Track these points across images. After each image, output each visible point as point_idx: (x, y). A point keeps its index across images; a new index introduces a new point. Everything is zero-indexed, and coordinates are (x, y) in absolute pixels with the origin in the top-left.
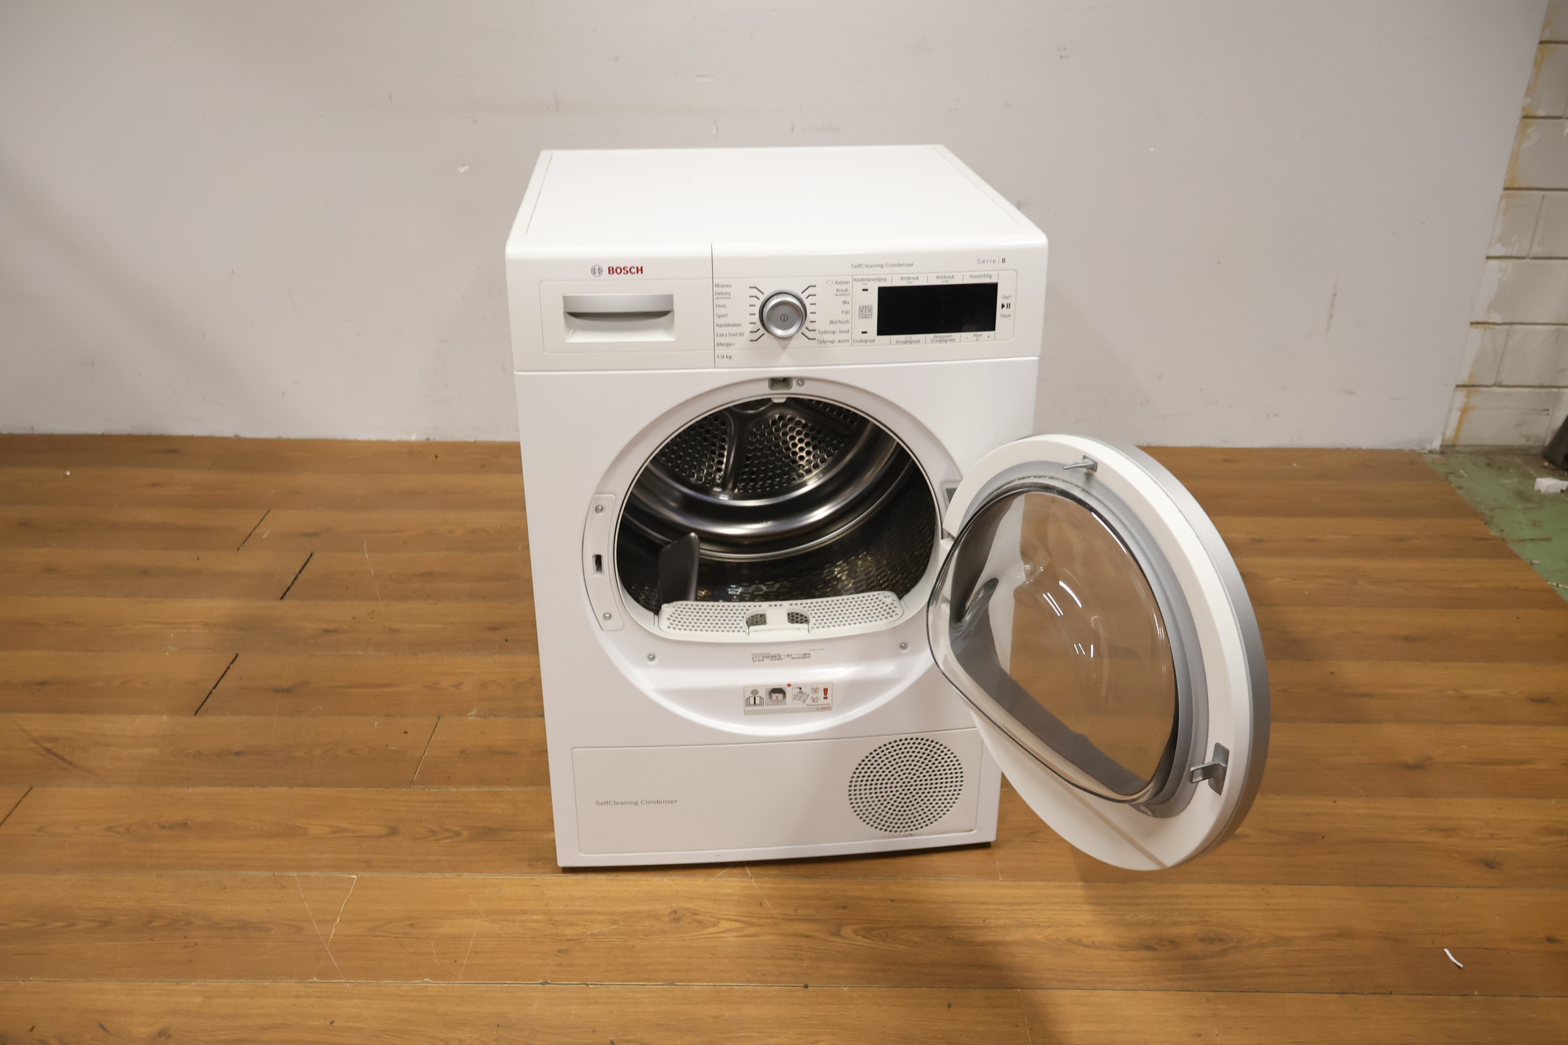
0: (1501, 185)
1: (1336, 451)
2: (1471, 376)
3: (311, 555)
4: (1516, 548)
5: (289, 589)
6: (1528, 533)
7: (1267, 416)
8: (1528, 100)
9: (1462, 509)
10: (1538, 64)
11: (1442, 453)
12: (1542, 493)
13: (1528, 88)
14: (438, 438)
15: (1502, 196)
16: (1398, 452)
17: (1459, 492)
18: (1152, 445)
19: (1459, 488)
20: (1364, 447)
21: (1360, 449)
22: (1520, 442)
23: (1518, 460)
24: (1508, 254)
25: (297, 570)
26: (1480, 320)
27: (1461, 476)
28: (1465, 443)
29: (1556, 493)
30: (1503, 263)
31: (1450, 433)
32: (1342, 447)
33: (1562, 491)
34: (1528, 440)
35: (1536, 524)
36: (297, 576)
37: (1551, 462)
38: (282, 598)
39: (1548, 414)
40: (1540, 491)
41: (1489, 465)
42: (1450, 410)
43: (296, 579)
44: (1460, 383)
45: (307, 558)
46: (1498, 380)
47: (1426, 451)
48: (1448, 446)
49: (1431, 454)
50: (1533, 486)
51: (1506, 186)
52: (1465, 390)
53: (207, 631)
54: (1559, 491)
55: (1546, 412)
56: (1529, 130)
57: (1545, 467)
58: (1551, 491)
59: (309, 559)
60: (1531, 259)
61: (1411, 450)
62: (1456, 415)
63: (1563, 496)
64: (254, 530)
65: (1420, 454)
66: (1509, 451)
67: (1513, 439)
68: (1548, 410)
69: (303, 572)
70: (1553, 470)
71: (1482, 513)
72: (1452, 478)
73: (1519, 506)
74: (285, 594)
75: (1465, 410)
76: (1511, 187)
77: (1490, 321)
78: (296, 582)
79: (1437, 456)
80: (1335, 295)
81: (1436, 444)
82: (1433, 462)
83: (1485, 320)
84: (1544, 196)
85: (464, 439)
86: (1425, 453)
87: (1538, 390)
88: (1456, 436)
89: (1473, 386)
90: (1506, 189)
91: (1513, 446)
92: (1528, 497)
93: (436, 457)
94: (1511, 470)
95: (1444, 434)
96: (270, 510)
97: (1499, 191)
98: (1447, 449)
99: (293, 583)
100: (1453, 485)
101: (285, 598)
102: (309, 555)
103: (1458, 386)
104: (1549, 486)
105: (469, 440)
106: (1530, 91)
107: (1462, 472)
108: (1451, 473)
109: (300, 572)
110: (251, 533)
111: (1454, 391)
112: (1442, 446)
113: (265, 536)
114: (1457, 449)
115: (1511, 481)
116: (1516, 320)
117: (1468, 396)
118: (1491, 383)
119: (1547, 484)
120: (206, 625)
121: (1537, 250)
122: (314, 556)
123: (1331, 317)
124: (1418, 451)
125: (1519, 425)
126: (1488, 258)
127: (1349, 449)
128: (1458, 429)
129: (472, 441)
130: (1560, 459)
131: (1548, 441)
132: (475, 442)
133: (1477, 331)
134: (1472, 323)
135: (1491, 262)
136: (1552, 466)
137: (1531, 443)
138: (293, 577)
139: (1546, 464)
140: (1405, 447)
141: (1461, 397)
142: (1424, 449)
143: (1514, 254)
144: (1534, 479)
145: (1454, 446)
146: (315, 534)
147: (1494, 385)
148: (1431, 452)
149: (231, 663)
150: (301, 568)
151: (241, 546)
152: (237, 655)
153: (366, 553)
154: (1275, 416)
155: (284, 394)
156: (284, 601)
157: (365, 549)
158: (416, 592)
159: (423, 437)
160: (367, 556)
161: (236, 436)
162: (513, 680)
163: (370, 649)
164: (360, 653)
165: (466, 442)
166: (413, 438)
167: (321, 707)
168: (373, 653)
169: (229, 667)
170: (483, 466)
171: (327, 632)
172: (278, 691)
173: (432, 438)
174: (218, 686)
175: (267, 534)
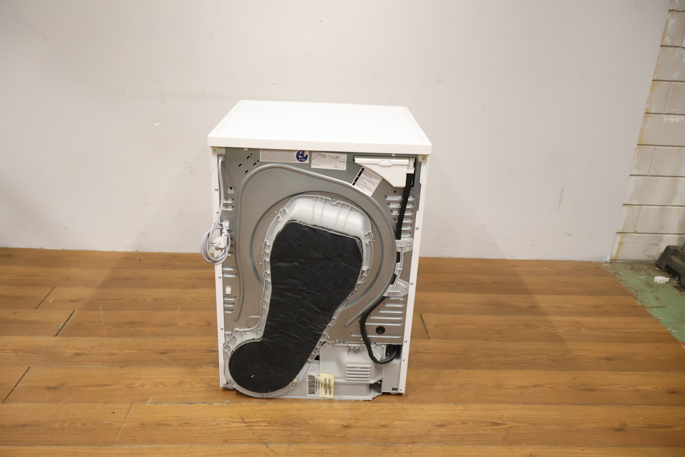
0: (636, 143)
1: (564, 261)
2: (623, 228)
3: (73, 312)
4: (649, 311)
5: (60, 330)
6: (654, 303)
7: (532, 245)
8: (648, 106)
9: (624, 292)
10: (652, 89)
11: (611, 263)
12: (657, 283)
13: (648, 100)
14: (142, 250)
15: (637, 148)
16: (591, 262)
17: (621, 282)
18: (479, 258)
19: (620, 280)
20: (576, 260)
21: (574, 261)
22: (645, 258)
23: (645, 267)
24: (639, 174)
25: (65, 320)
26: (627, 203)
27: (620, 275)
28: (621, 259)
29: (664, 283)
30: (637, 178)
31: (614, 254)
32: (566, 260)
33: (666, 282)
34: (648, 258)
35: (657, 299)
36: (65, 323)
37: (659, 268)
38: (56, 336)
39: (657, 246)
40: (657, 282)
41: (632, 269)
42: (614, 244)
44: (618, 232)
45: (71, 313)
46: (635, 230)
47: (604, 262)
48: (613, 260)
49: (606, 264)
50: (653, 280)
51: (638, 144)
52: (620, 235)
53: (15, 354)
54: (665, 283)
55: (656, 245)
56: (648, 119)
57: (657, 270)
58: (662, 282)
59: (72, 314)
60: (649, 176)
61: (597, 262)
62: (617, 245)
63: (667, 284)
64: (45, 298)
65: (601, 263)
66: (641, 262)
67: (643, 257)
68: (657, 244)
70: (661, 272)
71: (633, 293)
72: (616, 275)
73: (648, 290)
74: (58, 333)
75: (620, 244)
76: (641, 144)
77: (631, 204)
78: (64, 326)
79: (608, 265)
80: (563, 191)
81: (608, 259)
82: (608, 268)
83: (629, 203)
84: (655, 149)
85: (154, 251)
86: (603, 263)
87: (653, 235)
88: (617, 255)
89: (624, 233)
90: (638, 145)
91: (642, 260)
92: (652, 286)
93: (140, 260)
94: (642, 272)
95: (611, 254)
96: (55, 287)
97: (636, 146)
98: (613, 261)
99: (63, 327)
100: (618, 279)
101: (58, 335)
102: (72, 312)
103: (617, 233)
104: (661, 280)
105: (156, 252)
106: (649, 102)
107: (621, 272)
108: (616, 273)
109: (67, 321)
110: (44, 300)
111: (616, 235)
112: (610, 260)
114: (617, 261)
115: (643, 277)
116: (642, 204)
117: (622, 237)
118: (633, 232)
119: (661, 279)
120: (15, 350)
121: (652, 172)
122: (75, 312)
123: (561, 200)
124: (600, 262)
125: (645, 251)
126: (631, 175)
127: (569, 260)
128: (618, 252)
129: (158, 252)
130: (663, 267)
131: (657, 258)
132: (160, 253)
133: (626, 208)
134: (624, 205)
135: (632, 177)
136: (660, 270)
137: (650, 259)
138: (63, 324)
139: (657, 269)
140: (594, 260)
141: (619, 238)
142: (603, 261)
143: (642, 174)
144: (654, 277)
145: (616, 260)
146: (76, 301)
147: (633, 233)
148: (606, 262)
149: (26, 373)
150: (67, 319)
151: (38, 307)
152: (29, 368)
153: (101, 311)
154: (536, 245)
155: (66, 228)
156: (57, 338)
157: (101, 309)
158: (125, 333)
159: (134, 250)
160: (101, 313)
161: (42, 248)
162: (171, 382)
163: (99, 364)
164: (93, 367)
165: (155, 253)
166: (129, 250)
167: (70, 398)
168: (100, 367)
169: (24, 375)
170: (163, 265)
171: (77, 354)
172: (49, 388)
173: (139, 251)
174: (17, 386)
175: (51, 300)
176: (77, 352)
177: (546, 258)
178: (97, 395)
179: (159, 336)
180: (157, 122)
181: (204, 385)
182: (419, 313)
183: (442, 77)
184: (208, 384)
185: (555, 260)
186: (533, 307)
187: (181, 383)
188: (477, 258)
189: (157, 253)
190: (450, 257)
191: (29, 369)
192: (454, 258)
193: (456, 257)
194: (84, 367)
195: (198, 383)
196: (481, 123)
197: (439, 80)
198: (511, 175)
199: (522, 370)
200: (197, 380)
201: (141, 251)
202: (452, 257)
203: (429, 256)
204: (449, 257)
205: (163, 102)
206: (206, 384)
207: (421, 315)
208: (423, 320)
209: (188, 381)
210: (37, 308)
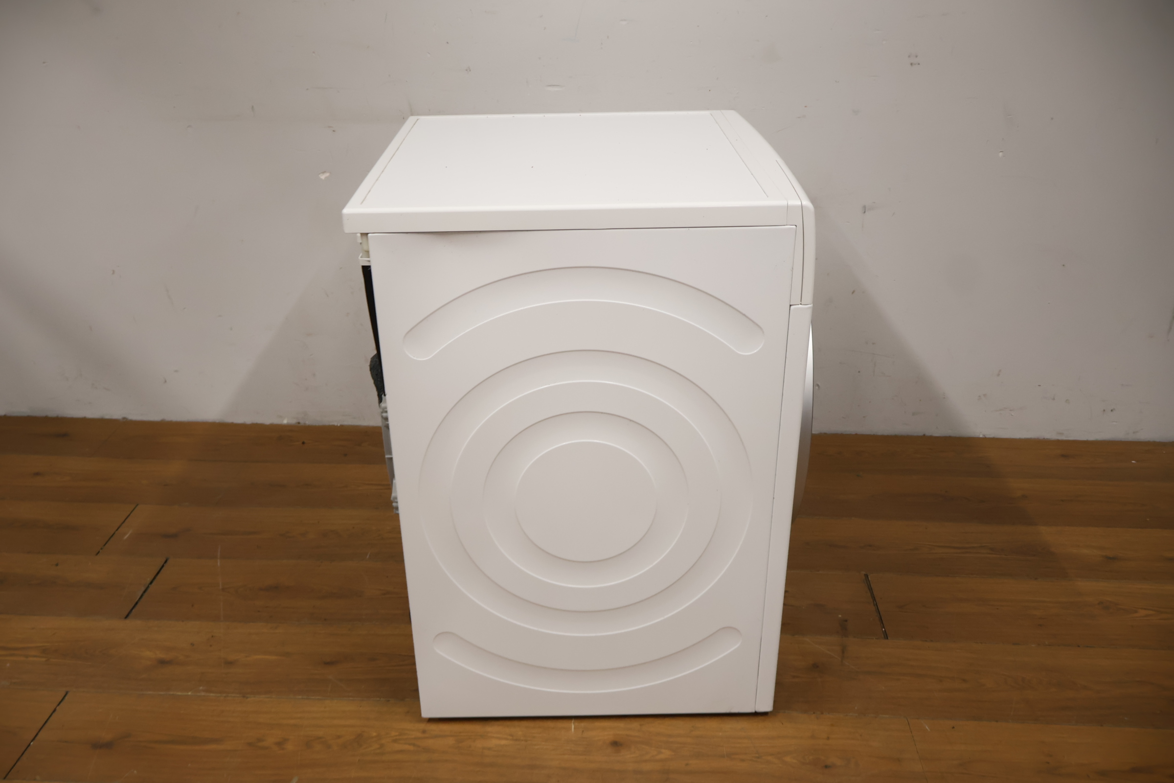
3: (166, 562)
5: (137, 603)
7: (1104, 410)
14: (309, 421)
18: (987, 436)
25: (149, 580)
36: (148, 587)
38: (126, 617)
43: (145, 592)
45: (162, 564)
53: (44, 659)
59: (163, 566)
64: (117, 530)
69: (153, 584)
74: (130, 611)
78: (146, 594)
85: (332, 424)
93: (303, 443)
96: (137, 505)
99: (142, 596)
101: (130, 615)
102: (164, 561)
105: (336, 424)
109: (151, 583)
110: (114, 533)
113: (126, 537)
120: (45, 651)
122: (169, 562)
129: (339, 425)
132: (342, 426)
138: (143, 589)
146: (174, 536)
149: (59, 705)
150: (153, 577)
151: (101, 549)
152: (67, 693)
153: (219, 560)
154: (1112, 411)
155: (166, 381)
156: (128, 621)
157: (219, 554)
158: (259, 611)
159: (293, 421)
160: (219, 564)
161: (124, 418)
162: (339, 737)
163: (201, 688)
164: (190, 693)
165: (334, 426)
166: (285, 422)
167: (135, 772)
168: (203, 694)
169: (55, 710)
170: (345, 455)
171: (163, 662)
172: (99, 746)
173: (302, 422)
174: (37, 738)
175: (127, 536)
176: (161, 655)
177: (1131, 437)
178: (189, 765)
179: (325, 620)
180: (324, 172)
181: (407, 747)
182: (863, 573)
183: (917, 56)
184: (414, 745)
185: (1152, 440)
186: (1113, 559)
187: (359, 739)
188: (981, 436)
189: (337, 426)
190: (924, 435)
191: (66, 698)
192: (931, 438)
193: (937, 433)
194: (172, 693)
195: (395, 741)
196: (1001, 154)
197: (911, 64)
198: (1063, 265)
199: (1102, 726)
200: (393, 733)
201: (308, 423)
202: (928, 433)
203: (880, 433)
204: (921, 434)
205: (334, 131)
206: (410, 744)
207: (866, 576)
208: (871, 589)
209: (374, 734)
210: (101, 551)
